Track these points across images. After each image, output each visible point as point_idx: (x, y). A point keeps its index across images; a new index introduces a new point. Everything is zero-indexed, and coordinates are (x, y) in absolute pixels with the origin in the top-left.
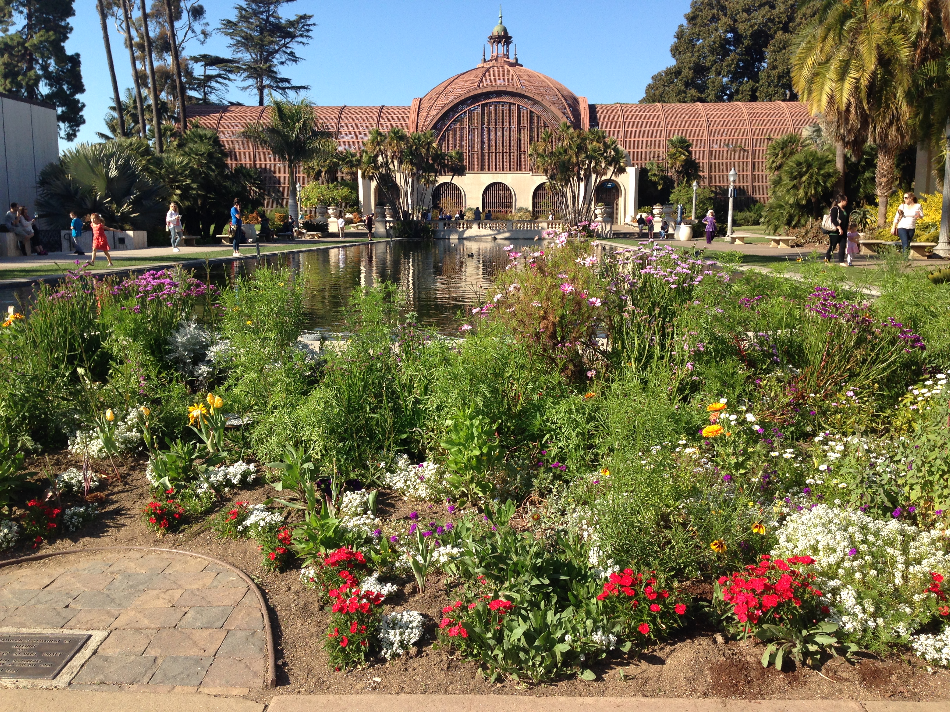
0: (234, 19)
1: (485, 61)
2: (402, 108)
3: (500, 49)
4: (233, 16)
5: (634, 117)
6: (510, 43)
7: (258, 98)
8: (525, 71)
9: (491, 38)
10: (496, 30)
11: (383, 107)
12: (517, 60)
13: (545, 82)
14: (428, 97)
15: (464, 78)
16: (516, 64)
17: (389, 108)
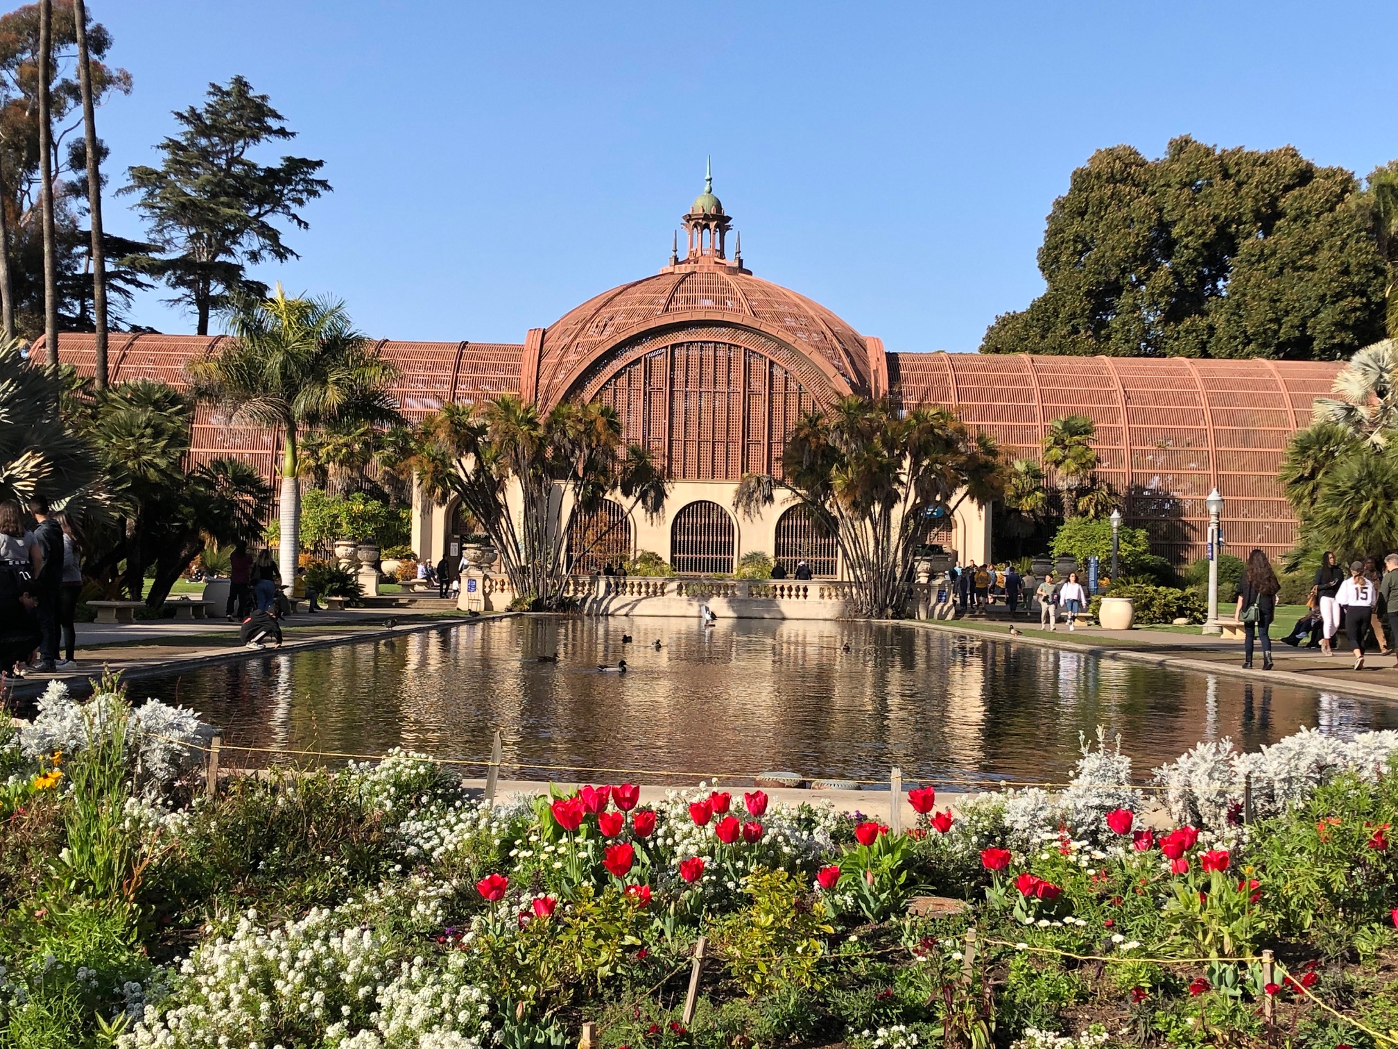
0: (160, 168)
1: (677, 262)
2: (505, 348)
3: (709, 239)
4: (158, 161)
5: (977, 380)
6: (728, 228)
7: (196, 320)
8: (758, 283)
9: (689, 218)
10: (701, 204)
11: (464, 345)
12: (741, 261)
13: (797, 306)
14: (560, 328)
15: (637, 293)
16: (741, 269)
17: (477, 347)
